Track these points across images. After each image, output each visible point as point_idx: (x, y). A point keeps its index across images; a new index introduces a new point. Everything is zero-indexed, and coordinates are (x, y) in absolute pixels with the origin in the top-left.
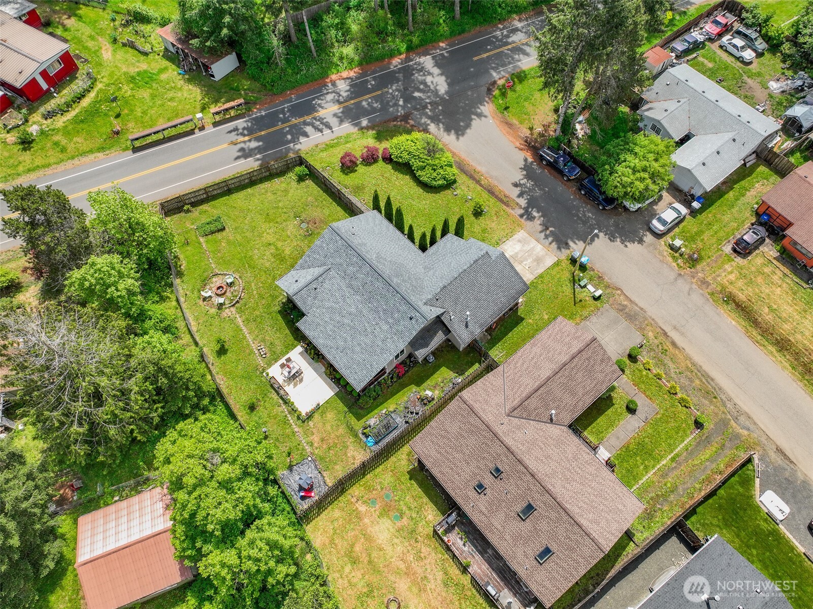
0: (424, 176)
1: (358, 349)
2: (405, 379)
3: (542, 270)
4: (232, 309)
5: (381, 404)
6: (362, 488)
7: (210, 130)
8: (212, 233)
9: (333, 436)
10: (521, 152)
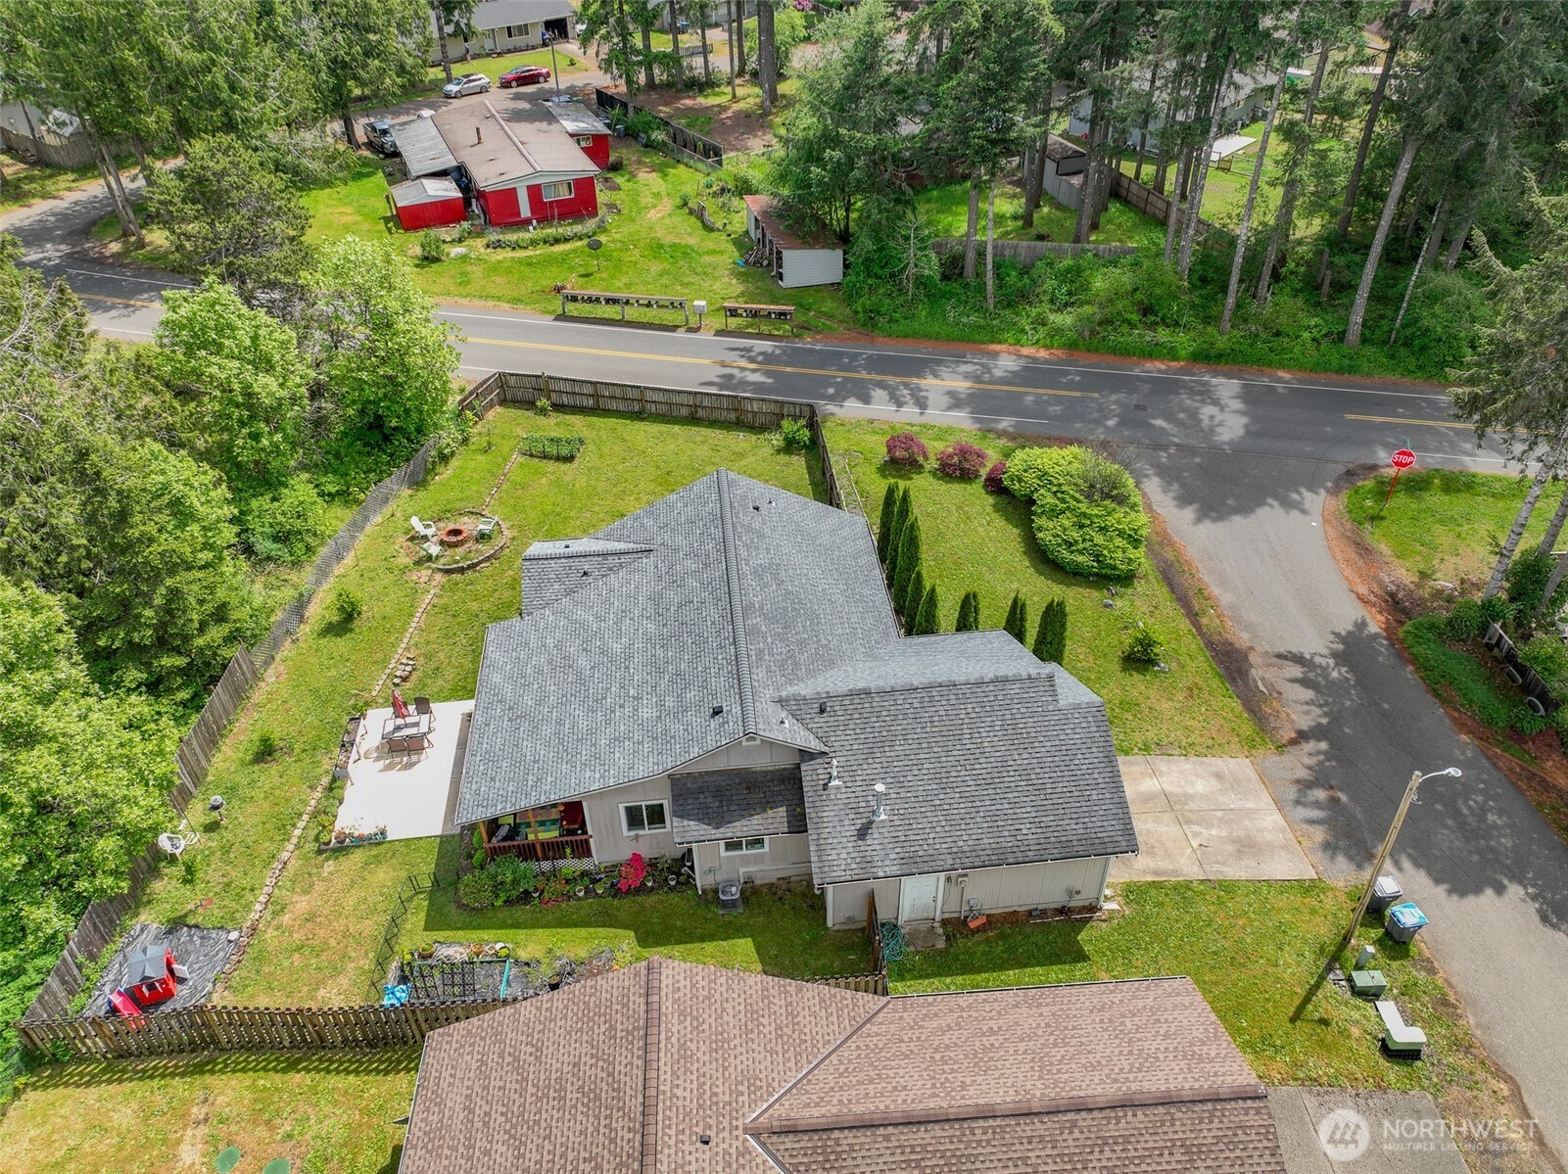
0: (1049, 531)
1: (547, 730)
2: (625, 906)
3: (1243, 875)
4: (438, 576)
5: (516, 926)
6: (248, 1096)
7: (705, 336)
8: (545, 456)
9: (338, 925)
10: (1360, 605)
